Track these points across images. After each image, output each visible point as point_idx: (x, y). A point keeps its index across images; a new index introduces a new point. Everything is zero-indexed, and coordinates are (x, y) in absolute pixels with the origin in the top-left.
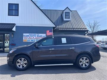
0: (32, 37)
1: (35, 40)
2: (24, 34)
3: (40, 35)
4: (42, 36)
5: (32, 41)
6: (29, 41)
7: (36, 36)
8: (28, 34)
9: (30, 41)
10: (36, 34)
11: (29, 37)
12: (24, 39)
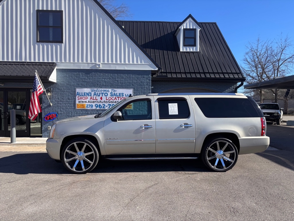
0: (99, 98)
1: (106, 104)
2: (78, 90)
3: (119, 91)
4: (123, 94)
5: (98, 108)
6: (90, 108)
7: (109, 94)
8: (87, 90)
9: (94, 108)
10: (108, 91)
11: (89, 97)
12: (77, 102)
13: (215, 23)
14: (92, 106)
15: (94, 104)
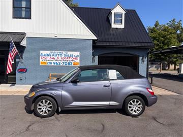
0: (56, 58)
1: (61, 62)
2: (42, 52)
3: (70, 53)
4: (72, 55)
5: (55, 65)
6: (50, 65)
7: (63, 55)
8: (48, 52)
9: (53, 64)
10: (63, 53)
11: (49, 57)
12: (41, 60)
13: (135, 10)
14: (51, 63)
15: (52, 62)
